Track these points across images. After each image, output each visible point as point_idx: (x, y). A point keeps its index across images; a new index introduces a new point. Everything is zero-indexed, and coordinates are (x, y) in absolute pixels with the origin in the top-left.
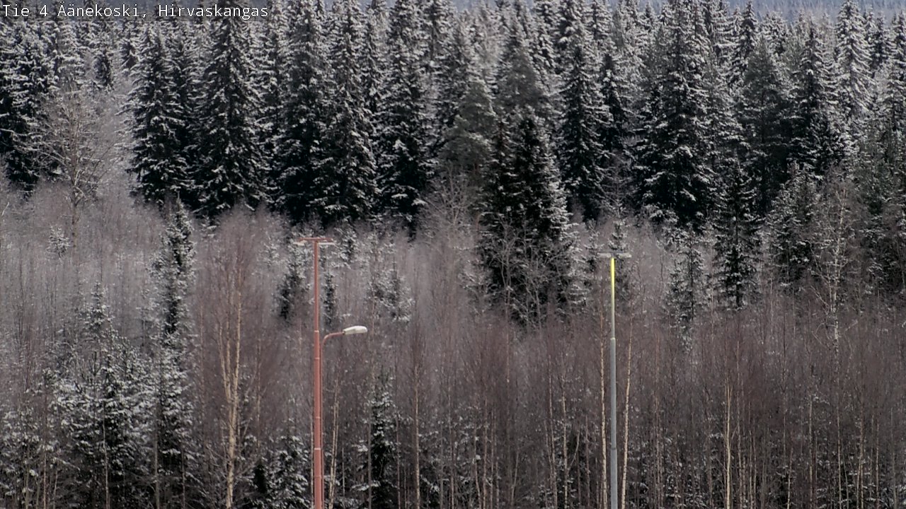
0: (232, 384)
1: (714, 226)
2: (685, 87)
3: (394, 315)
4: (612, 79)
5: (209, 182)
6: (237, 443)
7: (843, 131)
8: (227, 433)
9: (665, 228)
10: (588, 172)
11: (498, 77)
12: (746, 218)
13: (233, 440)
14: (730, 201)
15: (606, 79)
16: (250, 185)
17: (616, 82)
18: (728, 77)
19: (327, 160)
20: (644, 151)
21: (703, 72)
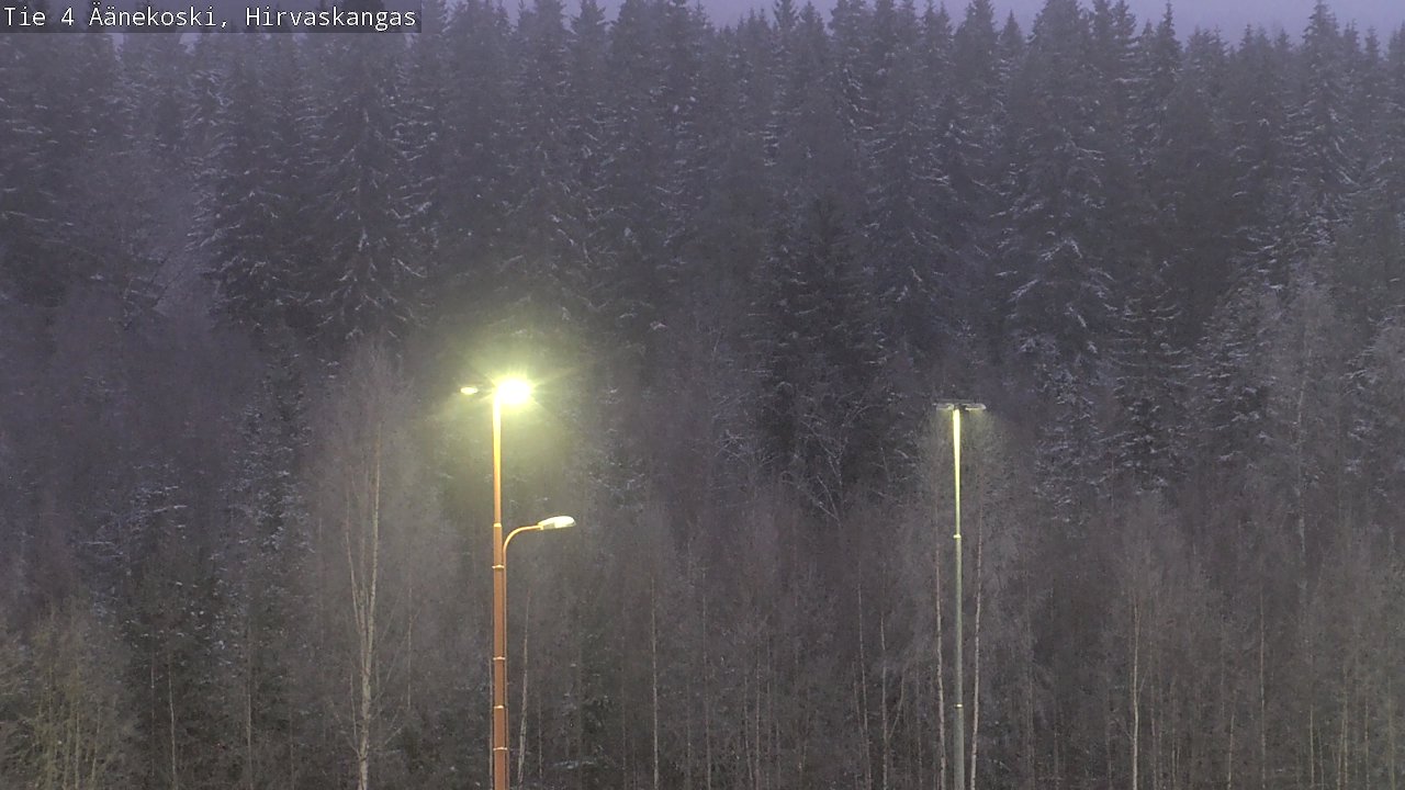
0: (367, 608)
1: (1114, 363)
2: (1071, 146)
3: (618, 500)
4: (957, 134)
5: (332, 294)
6: (373, 697)
7: (1313, 214)
8: (359, 680)
9: (1039, 366)
10: (920, 280)
11: (779, 131)
12: (1162, 350)
13: (366, 692)
14: (1137, 323)
15: (947, 134)
16: (396, 301)
17: (963, 137)
18: (1135, 131)
19: (513, 259)
20: (1007, 247)
21: (1098, 122)
